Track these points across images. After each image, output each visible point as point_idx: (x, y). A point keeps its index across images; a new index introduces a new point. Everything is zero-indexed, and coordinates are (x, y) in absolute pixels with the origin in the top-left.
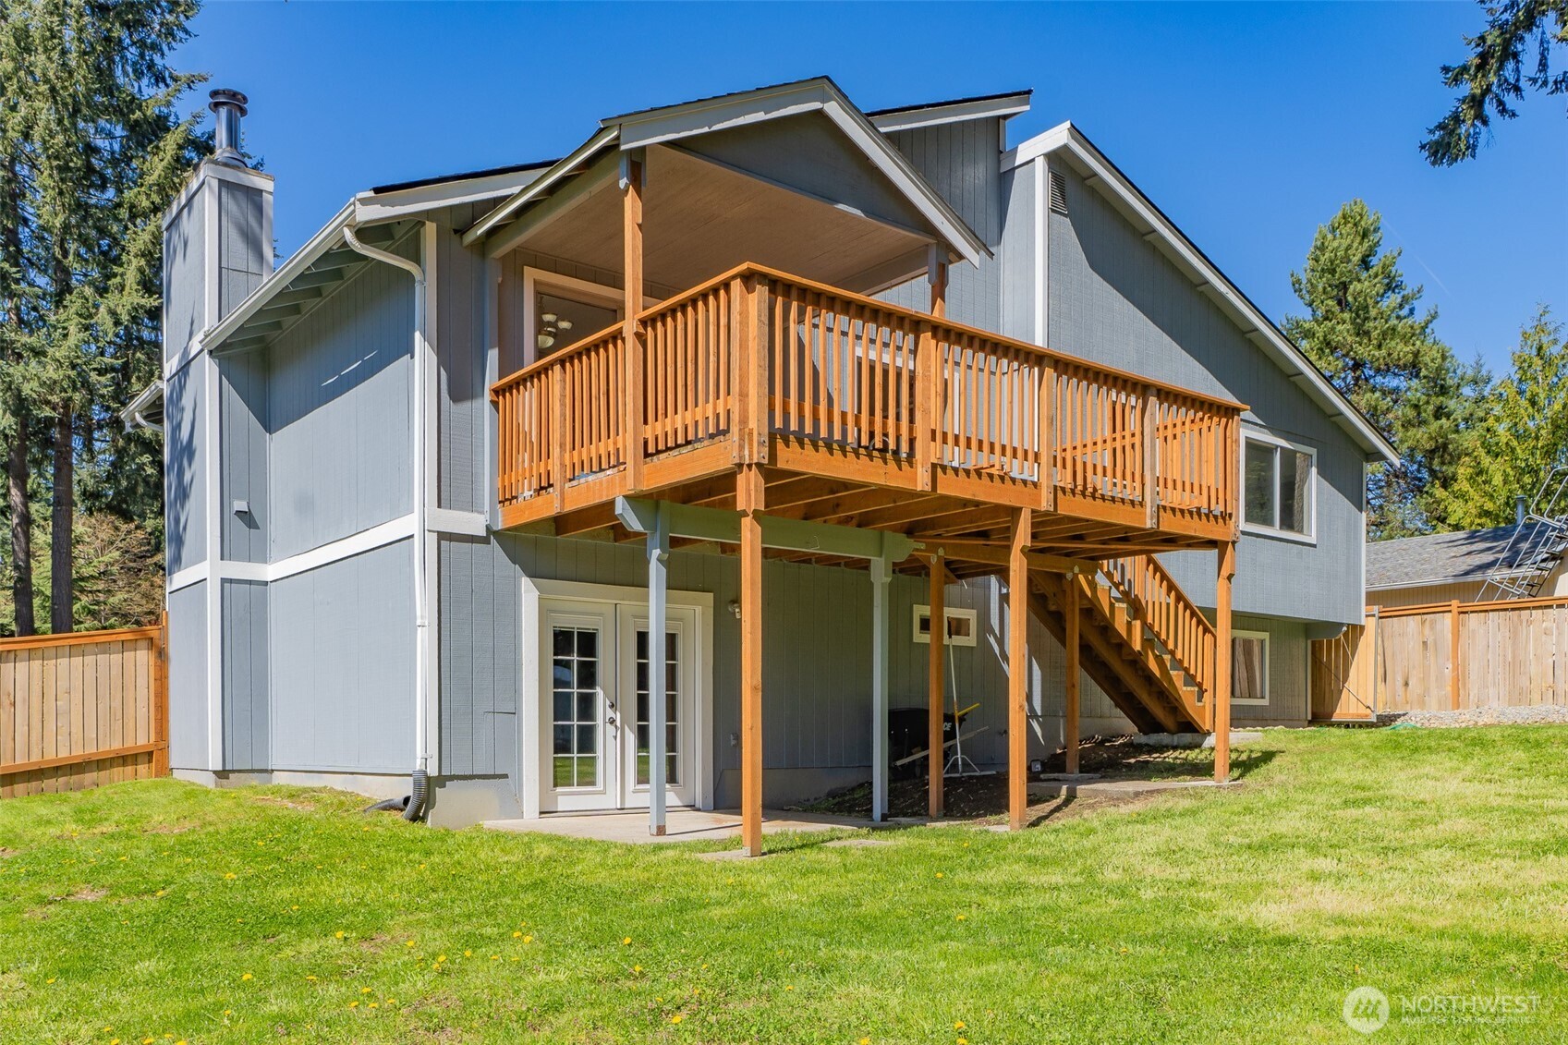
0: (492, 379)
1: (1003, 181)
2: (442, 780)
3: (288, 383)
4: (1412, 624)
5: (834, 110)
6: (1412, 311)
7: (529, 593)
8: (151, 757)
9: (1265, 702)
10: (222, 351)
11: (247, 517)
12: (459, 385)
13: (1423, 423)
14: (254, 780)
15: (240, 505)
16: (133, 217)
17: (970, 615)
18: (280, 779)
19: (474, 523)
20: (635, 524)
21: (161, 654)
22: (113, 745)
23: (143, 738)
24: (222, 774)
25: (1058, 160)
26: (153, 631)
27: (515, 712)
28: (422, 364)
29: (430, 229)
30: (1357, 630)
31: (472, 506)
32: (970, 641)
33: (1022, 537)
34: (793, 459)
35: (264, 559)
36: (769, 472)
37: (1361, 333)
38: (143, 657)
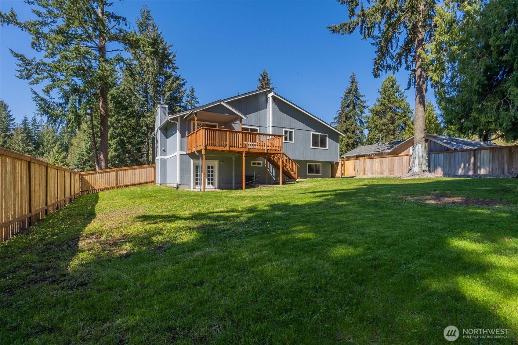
0: (187, 135)
1: (267, 99)
2: (180, 184)
3: (169, 133)
4: (358, 161)
5: (222, 103)
6: (403, 96)
7: (192, 161)
8: (153, 182)
9: (321, 174)
10: (161, 129)
11: (164, 150)
12: (182, 136)
13: (401, 119)
14: (165, 185)
15: (163, 149)
16: (165, 93)
17: (261, 162)
18: (168, 185)
19: (185, 153)
20: (197, 154)
21: (155, 168)
22: (149, 180)
23: (152, 180)
24: (161, 184)
25: (273, 97)
26: (153, 165)
27: (190, 176)
28: (178, 134)
29: (179, 118)
30: (337, 163)
31: (184, 151)
32: (261, 166)
33: (244, 155)
34: (208, 148)
35: (166, 156)
36: (206, 149)
37: (389, 101)
38: (152, 169)
